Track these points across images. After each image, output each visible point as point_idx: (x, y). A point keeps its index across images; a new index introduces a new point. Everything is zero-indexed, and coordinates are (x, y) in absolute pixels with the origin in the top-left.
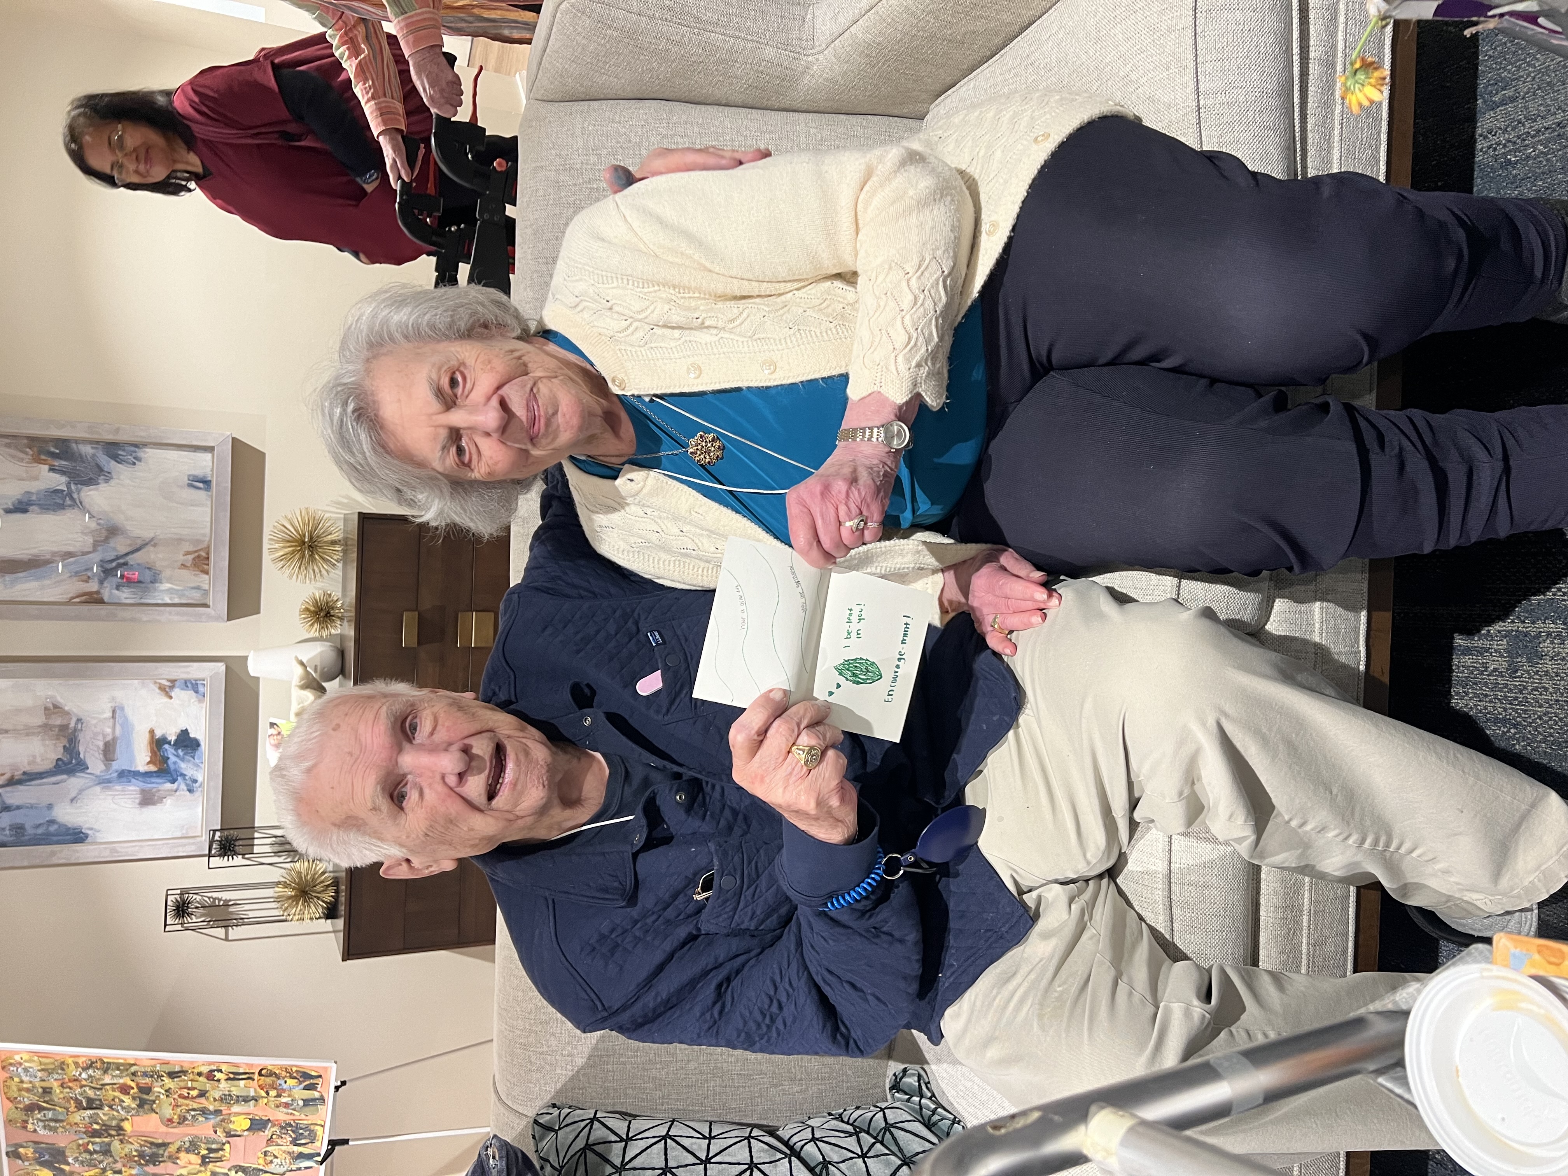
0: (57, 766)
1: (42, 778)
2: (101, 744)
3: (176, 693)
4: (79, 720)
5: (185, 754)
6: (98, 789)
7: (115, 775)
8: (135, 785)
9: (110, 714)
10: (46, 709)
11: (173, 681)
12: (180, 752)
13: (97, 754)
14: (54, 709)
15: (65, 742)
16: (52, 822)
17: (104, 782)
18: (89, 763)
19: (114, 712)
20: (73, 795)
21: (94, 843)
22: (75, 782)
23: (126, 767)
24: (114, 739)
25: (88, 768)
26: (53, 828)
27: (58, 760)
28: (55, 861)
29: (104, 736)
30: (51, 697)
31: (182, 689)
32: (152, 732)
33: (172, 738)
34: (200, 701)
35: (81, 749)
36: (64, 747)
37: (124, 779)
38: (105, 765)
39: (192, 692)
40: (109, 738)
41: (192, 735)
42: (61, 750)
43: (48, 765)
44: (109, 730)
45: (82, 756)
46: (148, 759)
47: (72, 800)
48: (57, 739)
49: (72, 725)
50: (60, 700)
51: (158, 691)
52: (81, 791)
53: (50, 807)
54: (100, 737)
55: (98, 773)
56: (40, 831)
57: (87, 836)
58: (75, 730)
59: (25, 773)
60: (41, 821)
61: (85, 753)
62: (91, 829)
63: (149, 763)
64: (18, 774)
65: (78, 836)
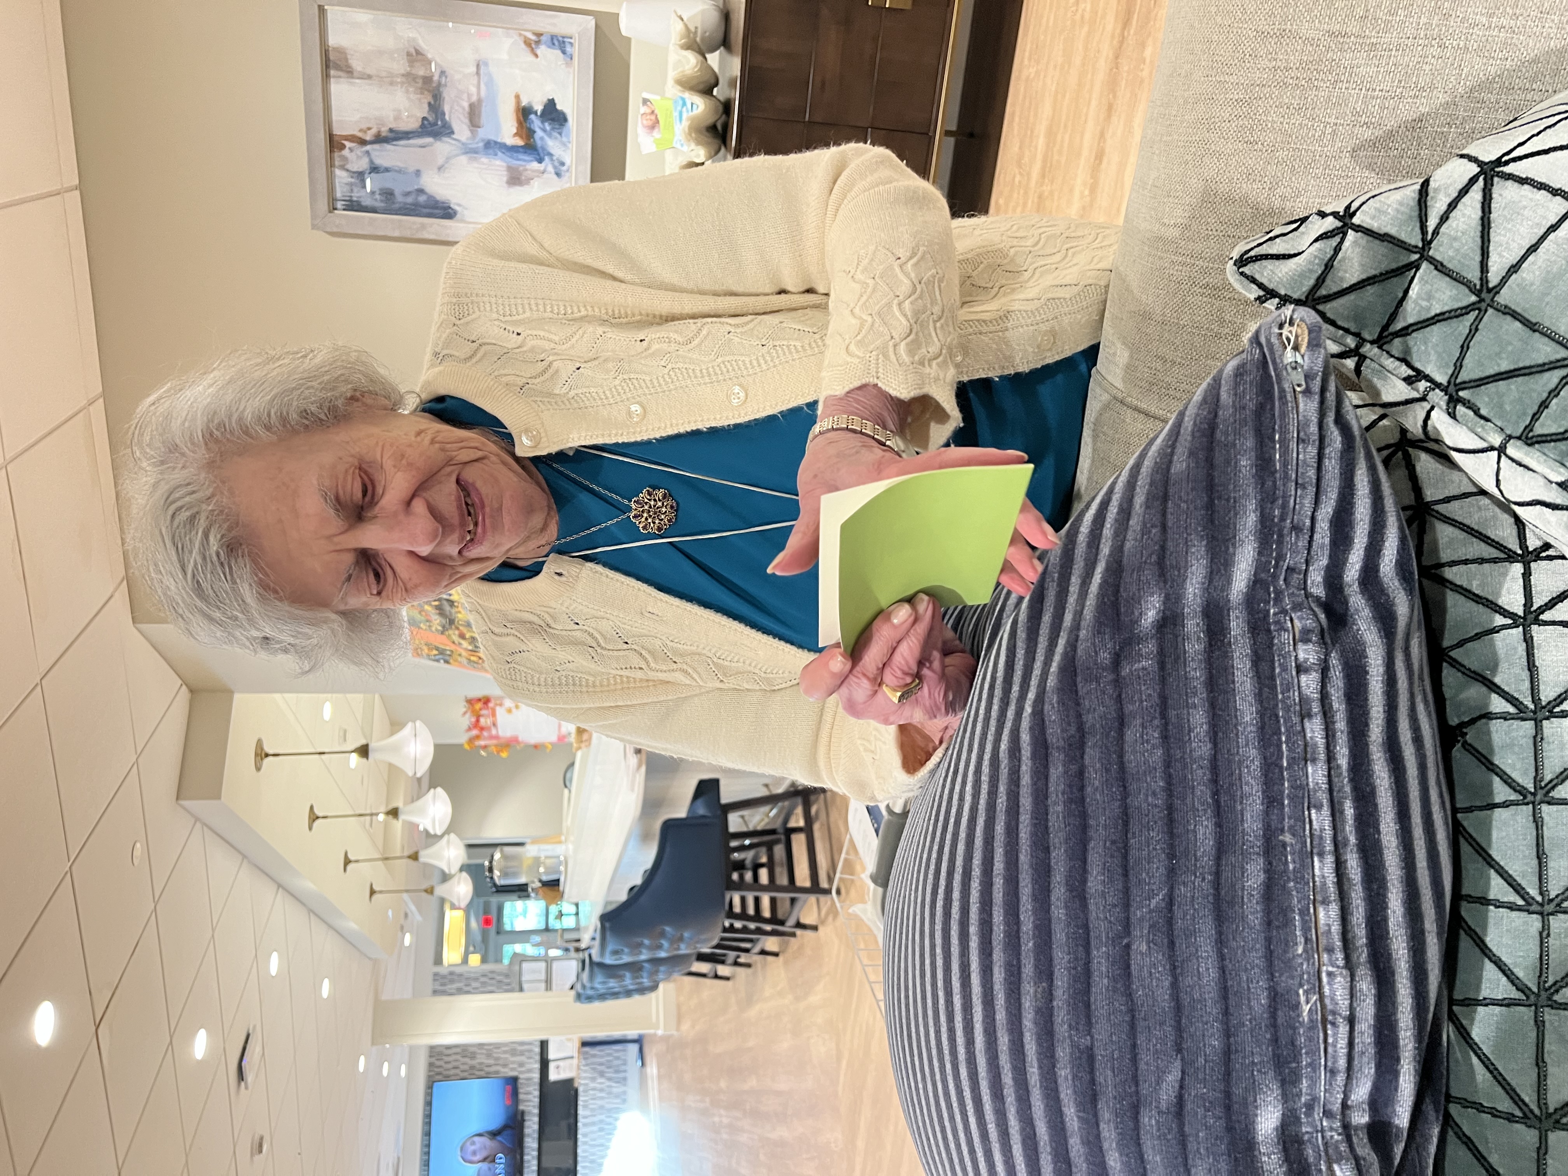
0: (423, 126)
1: (409, 139)
2: (466, 105)
3: (542, 50)
4: (443, 73)
5: (553, 129)
6: (464, 159)
7: (481, 145)
8: (502, 160)
9: (474, 69)
10: (409, 54)
11: (539, 35)
12: (547, 126)
13: (461, 117)
14: (416, 56)
15: (430, 98)
16: (421, 191)
17: (470, 151)
18: (455, 126)
19: (478, 66)
20: (440, 161)
21: (463, 221)
22: (442, 147)
23: (493, 138)
24: (480, 101)
25: (453, 132)
26: (422, 199)
27: (424, 118)
28: (426, 235)
29: (469, 96)
30: (414, 39)
31: (549, 47)
32: (517, 97)
33: (539, 108)
34: (568, 65)
35: (446, 108)
36: (429, 104)
37: (491, 151)
38: (472, 131)
39: (559, 52)
40: (474, 99)
41: (559, 107)
42: (426, 107)
43: (413, 124)
44: (473, 90)
45: (447, 117)
46: (515, 131)
47: (439, 169)
48: (422, 93)
49: (436, 78)
50: (423, 45)
51: (523, 46)
52: (448, 159)
53: (418, 173)
54: (465, 96)
55: (463, 139)
56: (410, 200)
57: (455, 213)
58: (439, 84)
59: (391, 130)
60: (409, 189)
61: (450, 112)
62: (459, 205)
63: (516, 135)
64: (384, 131)
65: (445, 212)
